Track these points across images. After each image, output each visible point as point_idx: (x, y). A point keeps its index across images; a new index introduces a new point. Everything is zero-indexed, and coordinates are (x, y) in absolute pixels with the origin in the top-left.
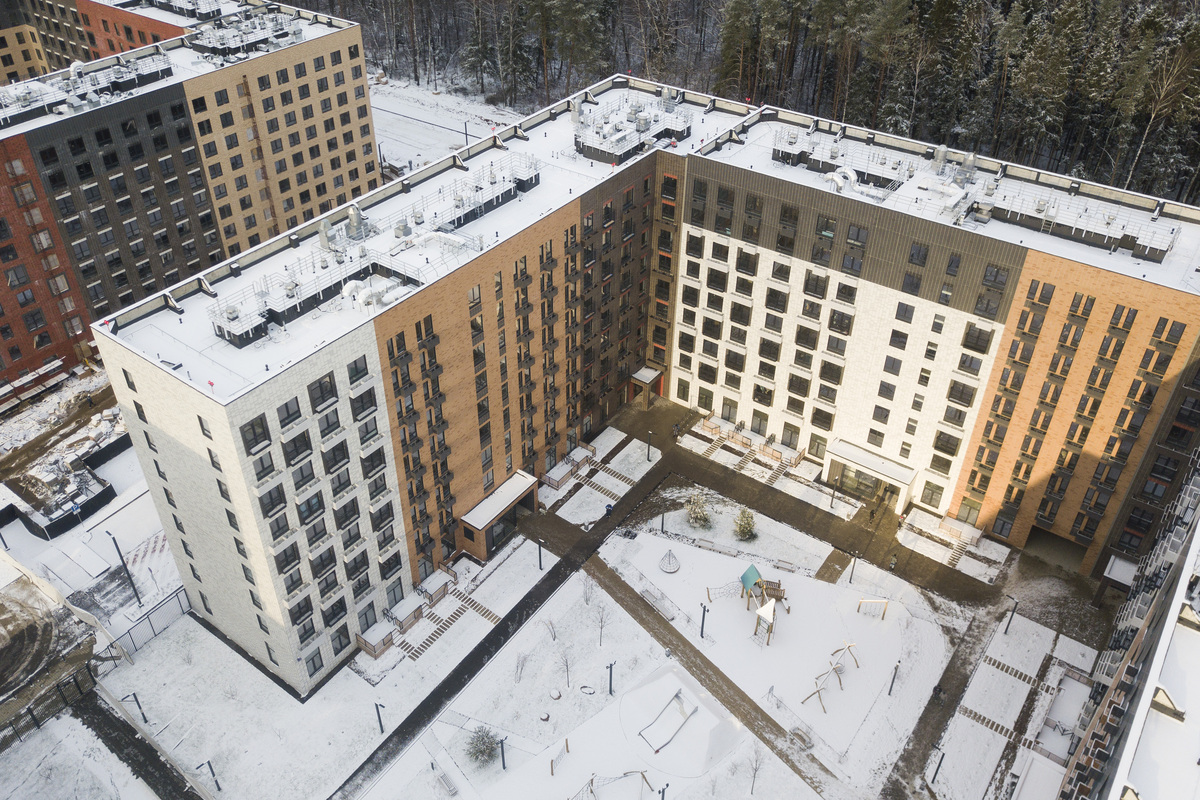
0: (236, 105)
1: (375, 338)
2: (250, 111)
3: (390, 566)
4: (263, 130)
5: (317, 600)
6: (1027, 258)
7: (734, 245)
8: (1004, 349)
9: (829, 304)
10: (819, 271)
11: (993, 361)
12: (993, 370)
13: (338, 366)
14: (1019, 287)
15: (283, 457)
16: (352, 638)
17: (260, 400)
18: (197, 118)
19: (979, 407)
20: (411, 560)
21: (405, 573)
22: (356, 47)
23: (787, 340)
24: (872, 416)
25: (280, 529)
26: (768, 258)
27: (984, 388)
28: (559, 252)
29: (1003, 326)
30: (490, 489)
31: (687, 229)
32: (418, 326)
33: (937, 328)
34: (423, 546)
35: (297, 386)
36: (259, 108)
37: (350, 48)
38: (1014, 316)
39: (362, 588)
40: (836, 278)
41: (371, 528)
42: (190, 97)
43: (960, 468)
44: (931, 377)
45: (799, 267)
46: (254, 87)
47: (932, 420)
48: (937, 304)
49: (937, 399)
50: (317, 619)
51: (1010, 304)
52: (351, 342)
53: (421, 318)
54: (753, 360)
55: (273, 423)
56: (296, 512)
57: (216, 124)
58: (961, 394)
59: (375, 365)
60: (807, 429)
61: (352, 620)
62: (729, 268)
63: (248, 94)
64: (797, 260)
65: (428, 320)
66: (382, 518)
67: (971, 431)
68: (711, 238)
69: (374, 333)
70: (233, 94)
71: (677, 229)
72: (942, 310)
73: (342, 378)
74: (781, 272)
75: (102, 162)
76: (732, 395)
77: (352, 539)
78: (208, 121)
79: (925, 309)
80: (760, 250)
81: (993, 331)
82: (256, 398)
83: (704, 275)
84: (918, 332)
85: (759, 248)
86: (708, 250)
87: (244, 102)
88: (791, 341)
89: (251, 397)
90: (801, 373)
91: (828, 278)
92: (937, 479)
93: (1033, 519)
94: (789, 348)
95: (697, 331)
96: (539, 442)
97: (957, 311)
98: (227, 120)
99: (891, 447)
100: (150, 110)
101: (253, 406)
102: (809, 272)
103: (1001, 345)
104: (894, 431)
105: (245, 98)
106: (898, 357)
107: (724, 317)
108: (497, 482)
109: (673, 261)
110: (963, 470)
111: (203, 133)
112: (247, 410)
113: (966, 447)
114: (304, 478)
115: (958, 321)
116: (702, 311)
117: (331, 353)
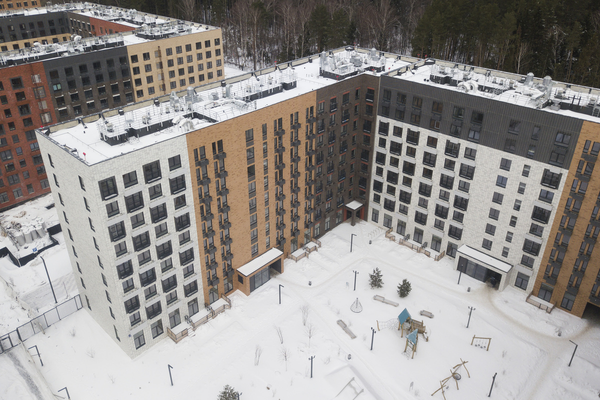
0: (153, 61)
1: (186, 146)
2: (161, 65)
3: (191, 289)
4: (167, 76)
5: (143, 301)
6: (583, 126)
7: (405, 127)
8: (568, 186)
9: (460, 160)
10: (454, 140)
11: (561, 194)
12: (561, 199)
13: (162, 158)
14: (578, 145)
15: (125, 207)
16: (165, 329)
17: (112, 168)
18: (132, 65)
19: (552, 224)
20: (204, 289)
21: (200, 295)
22: (218, 39)
23: (435, 182)
24: (485, 231)
25: (121, 251)
26: (425, 134)
27: (555, 211)
28: (302, 120)
29: (567, 171)
30: (255, 254)
31: (380, 119)
32: (214, 144)
33: (526, 173)
34: (212, 281)
35: (136, 164)
36: (165, 64)
37: (215, 40)
38: (574, 164)
39: (172, 299)
40: (464, 144)
41: (179, 263)
42: (130, 54)
43: (540, 264)
44: (522, 205)
45: (443, 139)
46: (164, 53)
47: (522, 231)
48: (525, 158)
49: (525, 219)
50: (142, 312)
51: (572, 156)
52: (171, 145)
53: (216, 140)
54: (416, 197)
55: (120, 184)
56: (132, 242)
57: (142, 69)
58: (540, 215)
59: (186, 161)
60: (446, 240)
61: (164, 317)
62: (403, 140)
63: (160, 56)
64: (441, 134)
65: (220, 143)
66: (187, 257)
67: (547, 239)
68: (393, 123)
69: (186, 143)
70: (152, 55)
71: (374, 120)
72: (529, 162)
73: (165, 166)
74: (432, 142)
75: (81, 81)
76: (403, 218)
77: (167, 267)
78: (138, 68)
79: (518, 162)
80: (420, 129)
81: (561, 175)
82: (109, 166)
83: (388, 145)
84: (514, 176)
85: (420, 128)
86: (391, 130)
87: (158, 60)
88: (437, 184)
89: (106, 164)
90: (443, 203)
91: (459, 144)
92: (525, 270)
93: (588, 298)
94: (436, 189)
95: (384, 179)
96: (287, 233)
97: (538, 162)
98: (148, 68)
99: (497, 250)
100: (109, 58)
101: (107, 170)
102: (448, 142)
103: (566, 183)
104: (498, 240)
105: (159, 58)
106: (501, 193)
107: (399, 170)
108: (260, 252)
109: (371, 139)
110: (542, 265)
111: (135, 74)
112: (104, 172)
113: (544, 250)
114: (138, 222)
115: (538, 168)
116: (387, 167)
117: (159, 149)
